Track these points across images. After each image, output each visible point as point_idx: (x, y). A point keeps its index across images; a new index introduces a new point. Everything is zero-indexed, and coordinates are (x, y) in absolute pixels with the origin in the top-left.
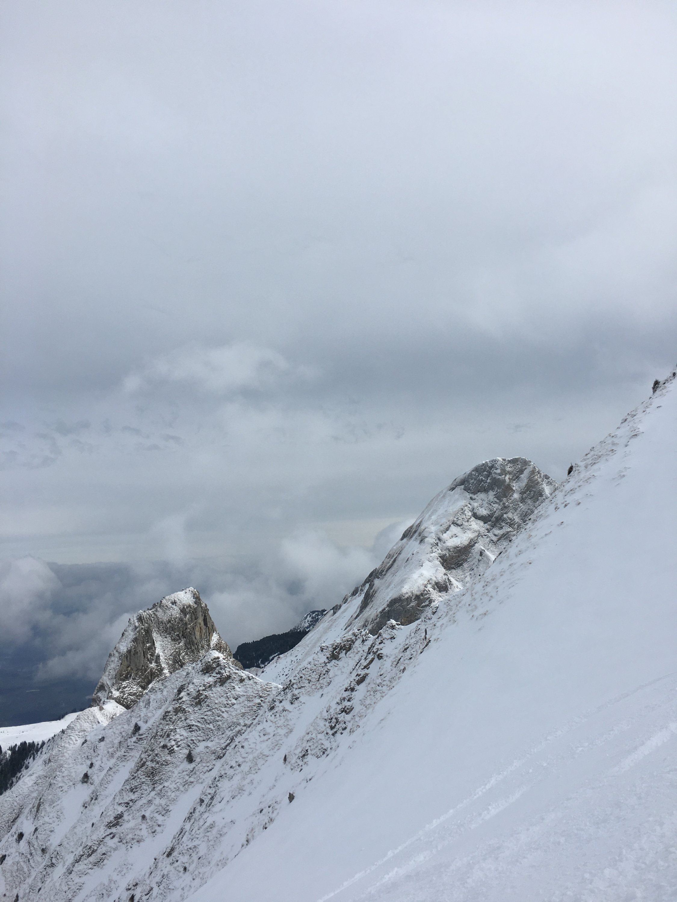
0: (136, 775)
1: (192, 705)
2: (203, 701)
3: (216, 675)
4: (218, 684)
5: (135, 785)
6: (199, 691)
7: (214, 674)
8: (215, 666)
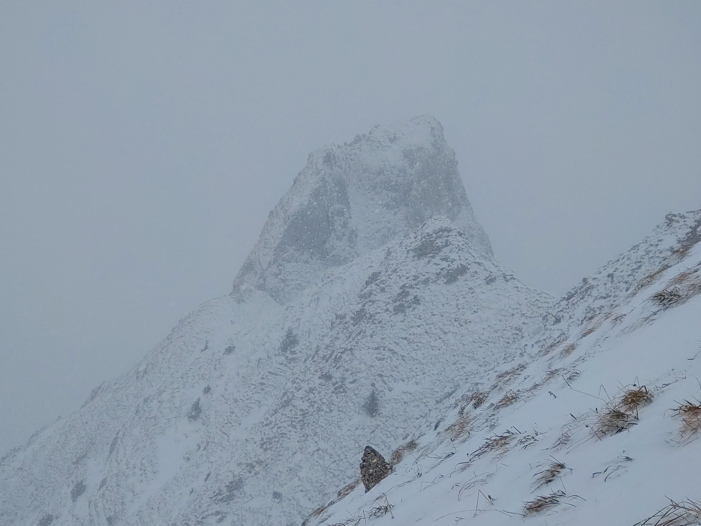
0: (273, 419)
1: (387, 310)
2: (409, 307)
3: (440, 262)
4: (442, 280)
5: (268, 436)
6: (404, 286)
7: (437, 260)
8: (440, 244)
